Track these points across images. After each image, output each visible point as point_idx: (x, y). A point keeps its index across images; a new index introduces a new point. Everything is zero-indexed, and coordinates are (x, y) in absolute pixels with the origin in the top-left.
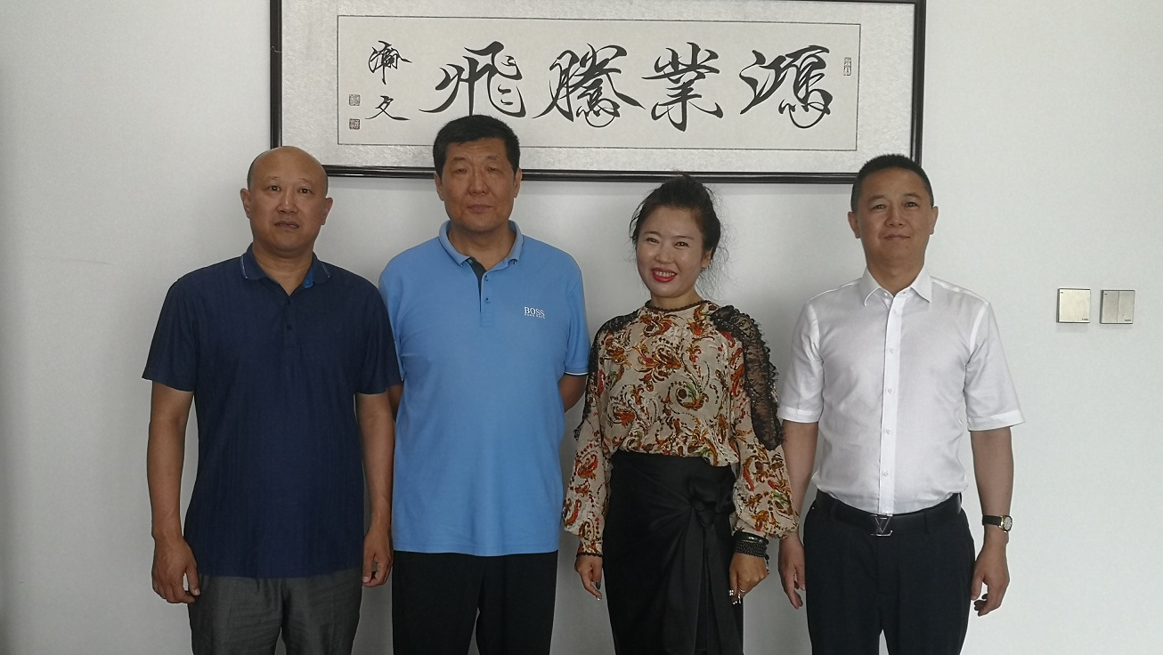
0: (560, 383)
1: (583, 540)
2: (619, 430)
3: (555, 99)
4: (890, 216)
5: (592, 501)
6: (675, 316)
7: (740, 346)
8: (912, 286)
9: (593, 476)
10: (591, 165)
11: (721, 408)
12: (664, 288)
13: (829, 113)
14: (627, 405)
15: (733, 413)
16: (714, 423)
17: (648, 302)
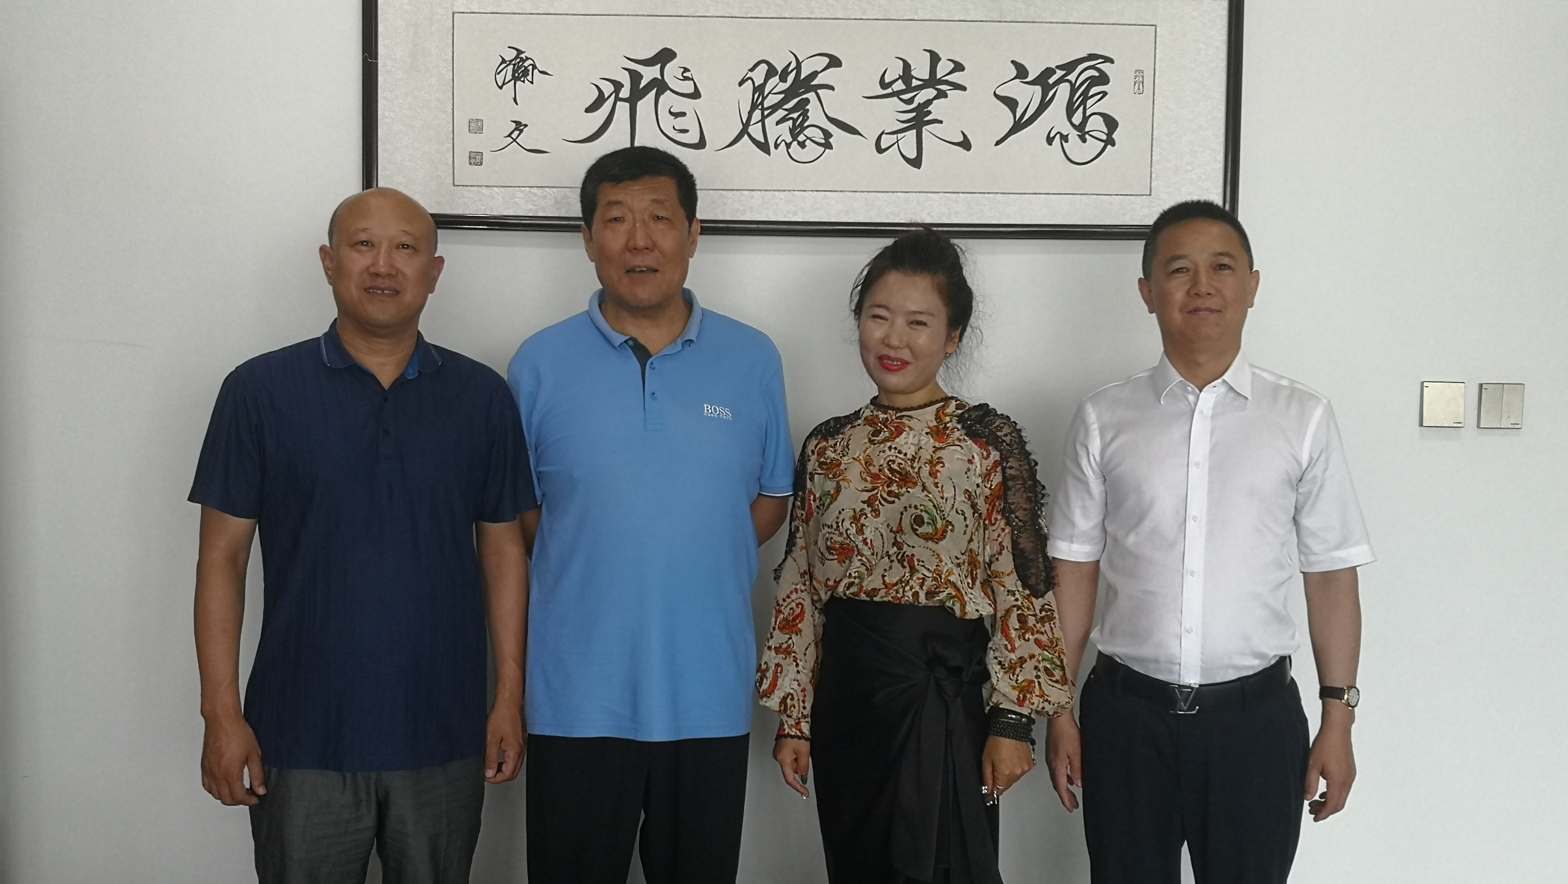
0: (753, 506)
1: (784, 718)
2: (833, 569)
3: (746, 125)
4: (1195, 282)
5: (797, 665)
6: (910, 417)
7: (998, 458)
8: (1225, 377)
9: (799, 632)
10: (795, 214)
11: (971, 540)
12: (894, 380)
13: (1113, 144)
14: (845, 535)
15: (988, 547)
16: (961, 561)
17: (875, 398)
